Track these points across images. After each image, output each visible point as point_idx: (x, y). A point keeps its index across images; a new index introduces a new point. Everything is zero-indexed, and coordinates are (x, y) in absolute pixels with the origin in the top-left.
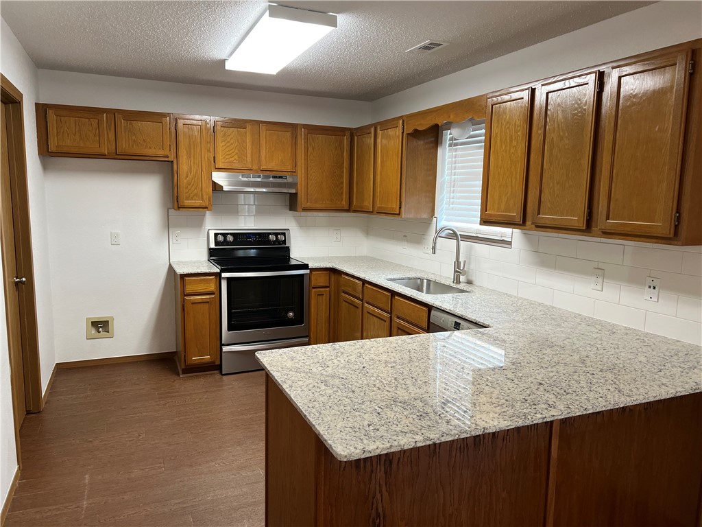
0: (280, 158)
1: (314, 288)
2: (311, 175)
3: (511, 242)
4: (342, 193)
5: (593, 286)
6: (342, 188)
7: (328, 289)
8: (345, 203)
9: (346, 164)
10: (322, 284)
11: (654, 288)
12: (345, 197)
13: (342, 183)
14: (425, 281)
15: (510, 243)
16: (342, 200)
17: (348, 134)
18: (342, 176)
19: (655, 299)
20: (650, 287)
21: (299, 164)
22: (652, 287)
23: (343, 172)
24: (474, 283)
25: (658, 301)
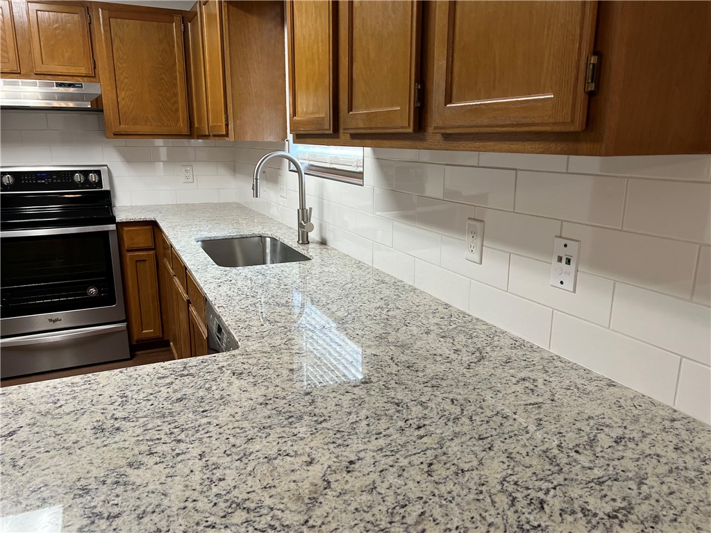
0: (66, 55)
1: (128, 251)
2: (122, 83)
3: (362, 173)
4: (177, 110)
5: (467, 254)
6: (176, 102)
7: (152, 252)
8: (183, 126)
9: (179, 66)
10: (142, 245)
11: (568, 262)
12: (182, 115)
13: (176, 95)
14: (268, 239)
15: (360, 175)
16: (178, 120)
17: (178, 18)
18: (175, 85)
19: (568, 285)
20: (560, 259)
21: (99, 64)
22: (564, 260)
23: (175, 78)
24: (329, 243)
25: (574, 291)
